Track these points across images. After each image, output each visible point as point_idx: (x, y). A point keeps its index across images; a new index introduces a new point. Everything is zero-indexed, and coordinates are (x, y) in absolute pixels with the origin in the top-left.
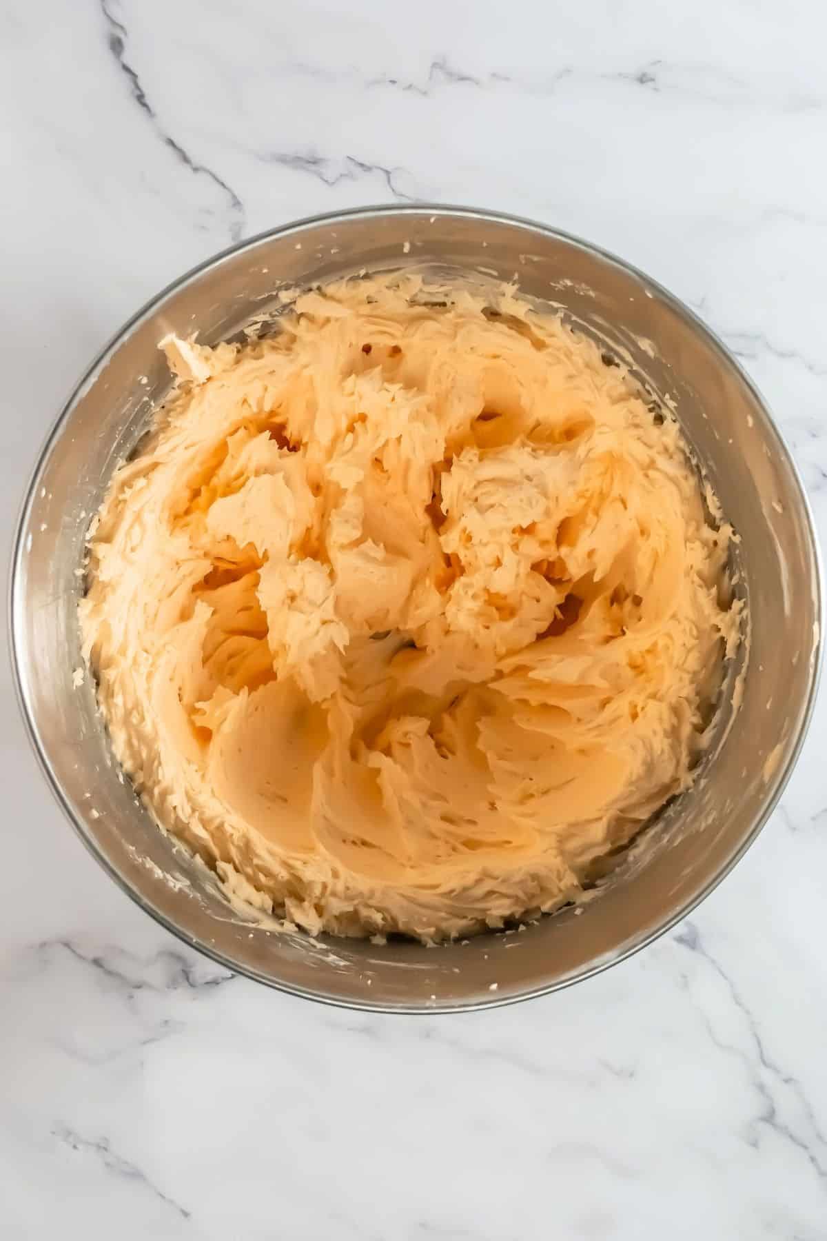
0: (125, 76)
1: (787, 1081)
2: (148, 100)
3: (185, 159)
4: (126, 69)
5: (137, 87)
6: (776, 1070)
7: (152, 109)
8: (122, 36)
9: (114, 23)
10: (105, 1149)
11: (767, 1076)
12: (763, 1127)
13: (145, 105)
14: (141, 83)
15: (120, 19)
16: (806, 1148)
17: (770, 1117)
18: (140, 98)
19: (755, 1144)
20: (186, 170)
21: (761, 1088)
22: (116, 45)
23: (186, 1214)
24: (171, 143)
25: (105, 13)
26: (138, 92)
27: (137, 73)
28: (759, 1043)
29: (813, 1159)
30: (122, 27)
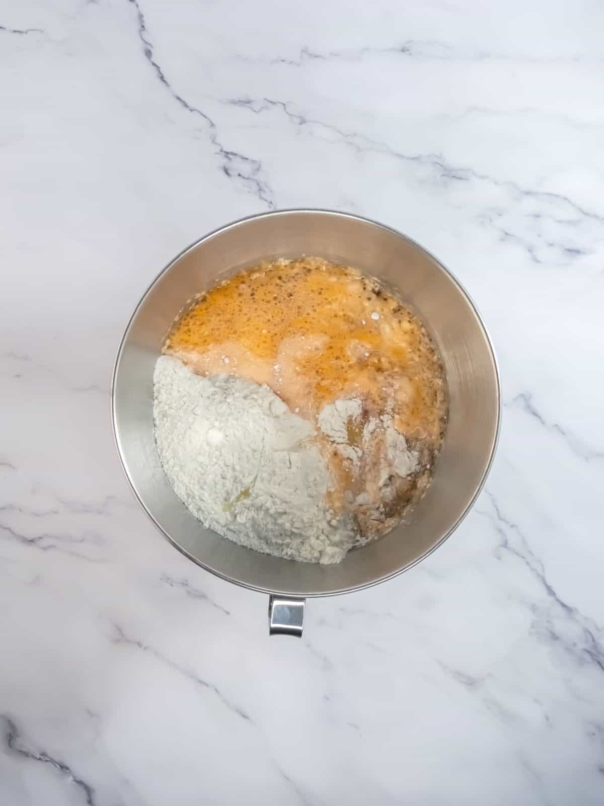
0: (154, 68)
1: (512, 526)
2: (166, 78)
3: (186, 105)
4: (154, 64)
5: (161, 73)
6: (507, 522)
7: (168, 83)
8: (150, 49)
9: (146, 43)
10: (186, 585)
11: (503, 526)
12: (503, 550)
13: (164, 81)
14: (161, 70)
15: (150, 41)
16: (523, 557)
17: (505, 545)
18: (162, 78)
19: (499, 558)
20: (187, 111)
21: (500, 531)
22: (148, 53)
23: (228, 613)
24: (179, 98)
25: (142, 38)
26: (160, 76)
27: (159, 66)
28: (497, 510)
29: (528, 563)
30: (151, 45)
